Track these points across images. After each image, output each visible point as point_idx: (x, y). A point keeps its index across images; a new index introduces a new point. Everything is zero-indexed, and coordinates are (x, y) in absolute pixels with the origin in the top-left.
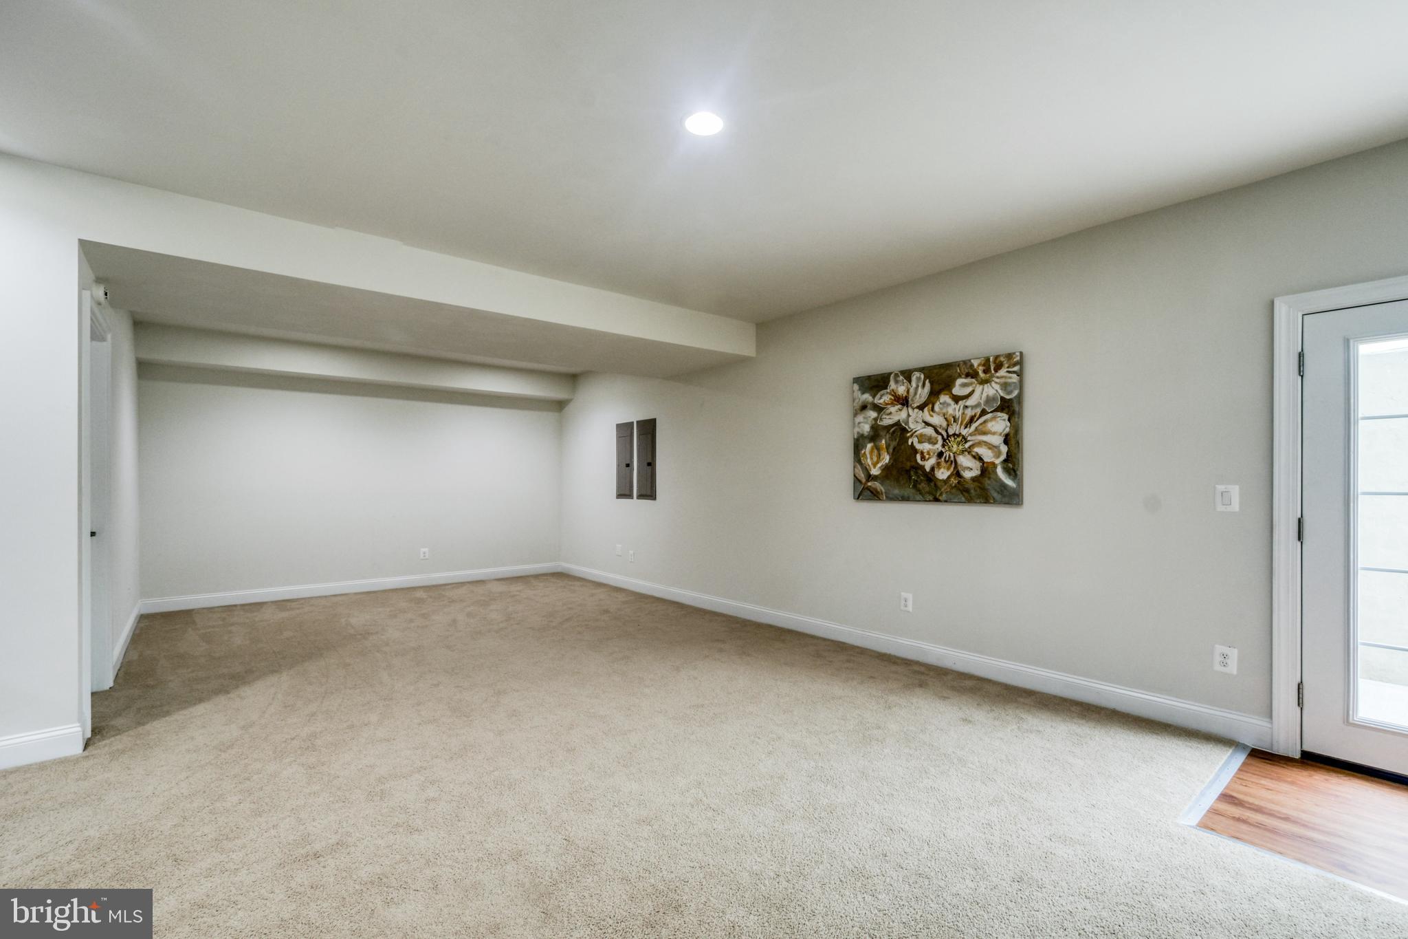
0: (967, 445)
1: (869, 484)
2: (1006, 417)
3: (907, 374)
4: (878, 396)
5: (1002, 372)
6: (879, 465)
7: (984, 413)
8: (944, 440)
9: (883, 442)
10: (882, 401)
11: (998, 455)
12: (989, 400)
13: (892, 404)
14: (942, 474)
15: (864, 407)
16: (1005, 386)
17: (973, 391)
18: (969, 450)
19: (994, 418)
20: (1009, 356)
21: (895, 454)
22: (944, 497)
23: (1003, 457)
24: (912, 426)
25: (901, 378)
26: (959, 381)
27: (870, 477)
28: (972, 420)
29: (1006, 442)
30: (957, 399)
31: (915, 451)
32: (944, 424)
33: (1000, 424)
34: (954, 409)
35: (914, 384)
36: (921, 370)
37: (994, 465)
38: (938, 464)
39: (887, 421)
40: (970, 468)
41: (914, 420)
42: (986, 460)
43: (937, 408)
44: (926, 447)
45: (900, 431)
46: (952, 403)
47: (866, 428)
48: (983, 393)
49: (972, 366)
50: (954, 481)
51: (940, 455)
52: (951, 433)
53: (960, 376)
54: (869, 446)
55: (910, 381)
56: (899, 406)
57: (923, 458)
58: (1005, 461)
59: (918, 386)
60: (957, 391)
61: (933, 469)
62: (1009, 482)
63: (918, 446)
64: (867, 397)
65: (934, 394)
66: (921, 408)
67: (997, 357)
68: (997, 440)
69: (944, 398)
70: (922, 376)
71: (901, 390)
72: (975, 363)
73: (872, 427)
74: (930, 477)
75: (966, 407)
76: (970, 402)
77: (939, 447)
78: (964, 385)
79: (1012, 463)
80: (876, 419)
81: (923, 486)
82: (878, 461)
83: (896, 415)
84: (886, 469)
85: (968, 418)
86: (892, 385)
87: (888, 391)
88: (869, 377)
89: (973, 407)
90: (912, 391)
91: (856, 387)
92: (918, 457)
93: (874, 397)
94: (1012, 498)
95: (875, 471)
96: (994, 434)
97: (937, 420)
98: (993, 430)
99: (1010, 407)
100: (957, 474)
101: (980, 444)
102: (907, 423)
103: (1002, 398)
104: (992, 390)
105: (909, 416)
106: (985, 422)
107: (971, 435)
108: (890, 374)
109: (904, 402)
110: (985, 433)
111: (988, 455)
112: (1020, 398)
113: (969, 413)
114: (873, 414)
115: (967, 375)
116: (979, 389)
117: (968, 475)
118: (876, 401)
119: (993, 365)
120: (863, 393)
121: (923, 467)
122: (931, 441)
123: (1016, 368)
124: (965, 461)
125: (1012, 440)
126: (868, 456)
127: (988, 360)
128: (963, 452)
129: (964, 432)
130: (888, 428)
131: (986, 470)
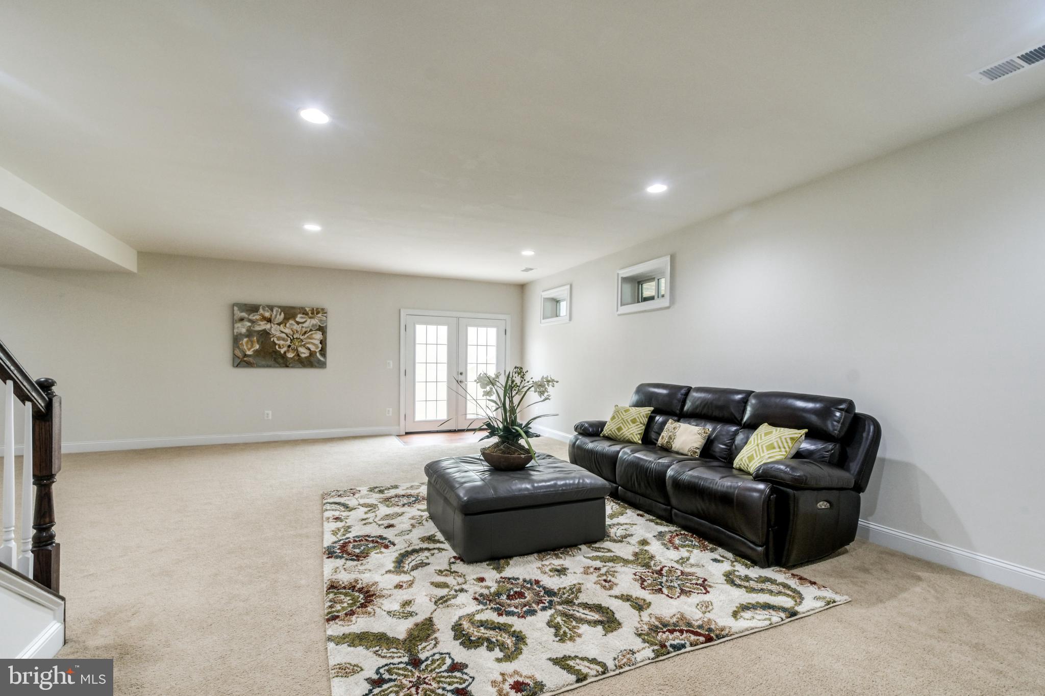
0: (303, 343)
1: (245, 359)
2: (321, 333)
3: (271, 308)
4: (252, 315)
5: (319, 315)
6: (252, 350)
7: (311, 330)
8: (291, 340)
9: (255, 338)
10: (254, 318)
11: (317, 347)
12: (313, 326)
13: (261, 320)
14: (290, 355)
15: (242, 320)
16: (321, 321)
17: (306, 321)
18: (304, 346)
19: (316, 333)
20: (323, 309)
21: (263, 345)
22: (291, 365)
23: (320, 349)
24: (273, 331)
25: (267, 309)
26: (299, 316)
27: (245, 355)
28: (305, 333)
29: (321, 343)
30: (298, 323)
31: (276, 344)
32: (292, 333)
33: (318, 336)
34: (296, 327)
35: (275, 313)
36: (279, 307)
37: (316, 352)
38: (288, 351)
39: (258, 328)
40: (304, 353)
41: (275, 330)
42: (312, 350)
43: (288, 325)
44: (281, 342)
45: (265, 334)
46: (295, 323)
47: (244, 331)
48: (310, 323)
49: (305, 310)
50: (296, 358)
51: (289, 346)
52: (295, 337)
53: (300, 313)
54: (245, 340)
55: (272, 311)
56: (266, 322)
57: (280, 347)
58: (321, 350)
59: (276, 315)
60: (298, 319)
61: (285, 353)
62: (322, 359)
63: (277, 342)
64: (244, 315)
65: (286, 319)
66: (279, 324)
67: (317, 309)
68: (317, 342)
69: (291, 322)
70: (280, 310)
71: (267, 314)
72: (307, 309)
73: (247, 330)
74: (284, 356)
75: (303, 327)
76: (304, 325)
77: (288, 343)
78: (302, 318)
79: (323, 352)
80: (250, 327)
81: (280, 360)
82: (251, 348)
83: (263, 326)
84: (256, 352)
85: (303, 332)
86: (261, 311)
87: (259, 313)
88: (245, 305)
89: (306, 328)
90: (273, 316)
91: (236, 308)
92: (277, 347)
93: (249, 315)
94: (322, 365)
95: (249, 353)
96: (316, 339)
97: (287, 331)
98: (316, 338)
99: (322, 329)
100: (298, 355)
101: (309, 343)
102: (270, 330)
103: (319, 326)
104: (315, 321)
105: (271, 327)
106: (312, 334)
107: (305, 339)
108: (260, 305)
109: (269, 320)
110: (311, 339)
111: (313, 348)
112: (326, 326)
113: (304, 330)
114: (249, 324)
115: (303, 314)
116: (309, 320)
117: (303, 356)
118: (251, 317)
119: (316, 312)
120: (242, 312)
121: (280, 352)
122: (283, 339)
123: (325, 315)
124: (302, 350)
125: (323, 342)
126: (245, 345)
127: (313, 309)
128: (301, 346)
129: (302, 337)
130: (258, 332)
131: (312, 354)
